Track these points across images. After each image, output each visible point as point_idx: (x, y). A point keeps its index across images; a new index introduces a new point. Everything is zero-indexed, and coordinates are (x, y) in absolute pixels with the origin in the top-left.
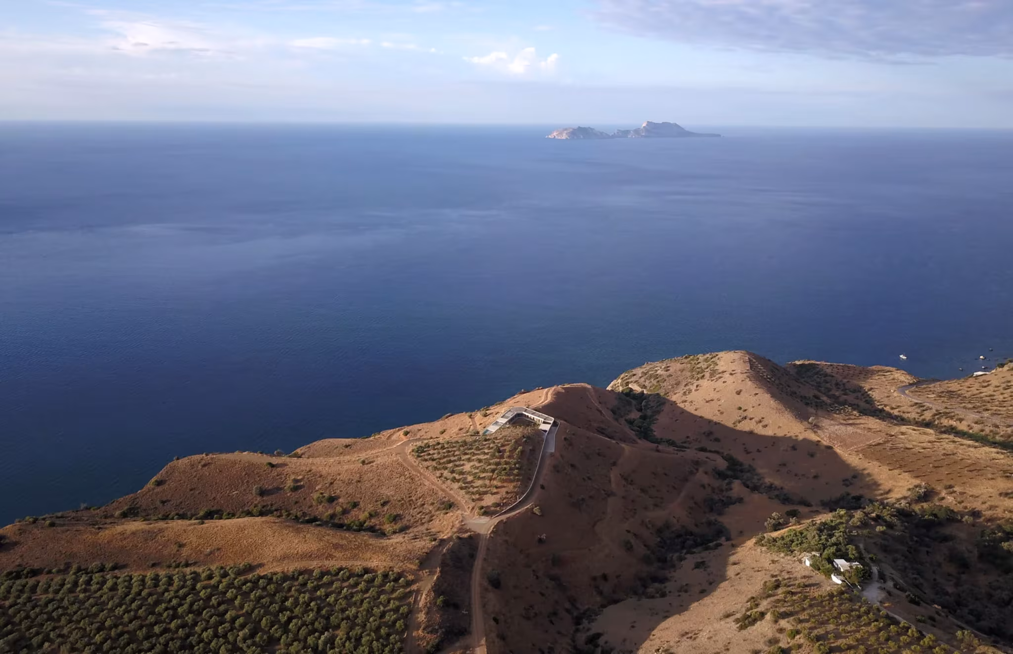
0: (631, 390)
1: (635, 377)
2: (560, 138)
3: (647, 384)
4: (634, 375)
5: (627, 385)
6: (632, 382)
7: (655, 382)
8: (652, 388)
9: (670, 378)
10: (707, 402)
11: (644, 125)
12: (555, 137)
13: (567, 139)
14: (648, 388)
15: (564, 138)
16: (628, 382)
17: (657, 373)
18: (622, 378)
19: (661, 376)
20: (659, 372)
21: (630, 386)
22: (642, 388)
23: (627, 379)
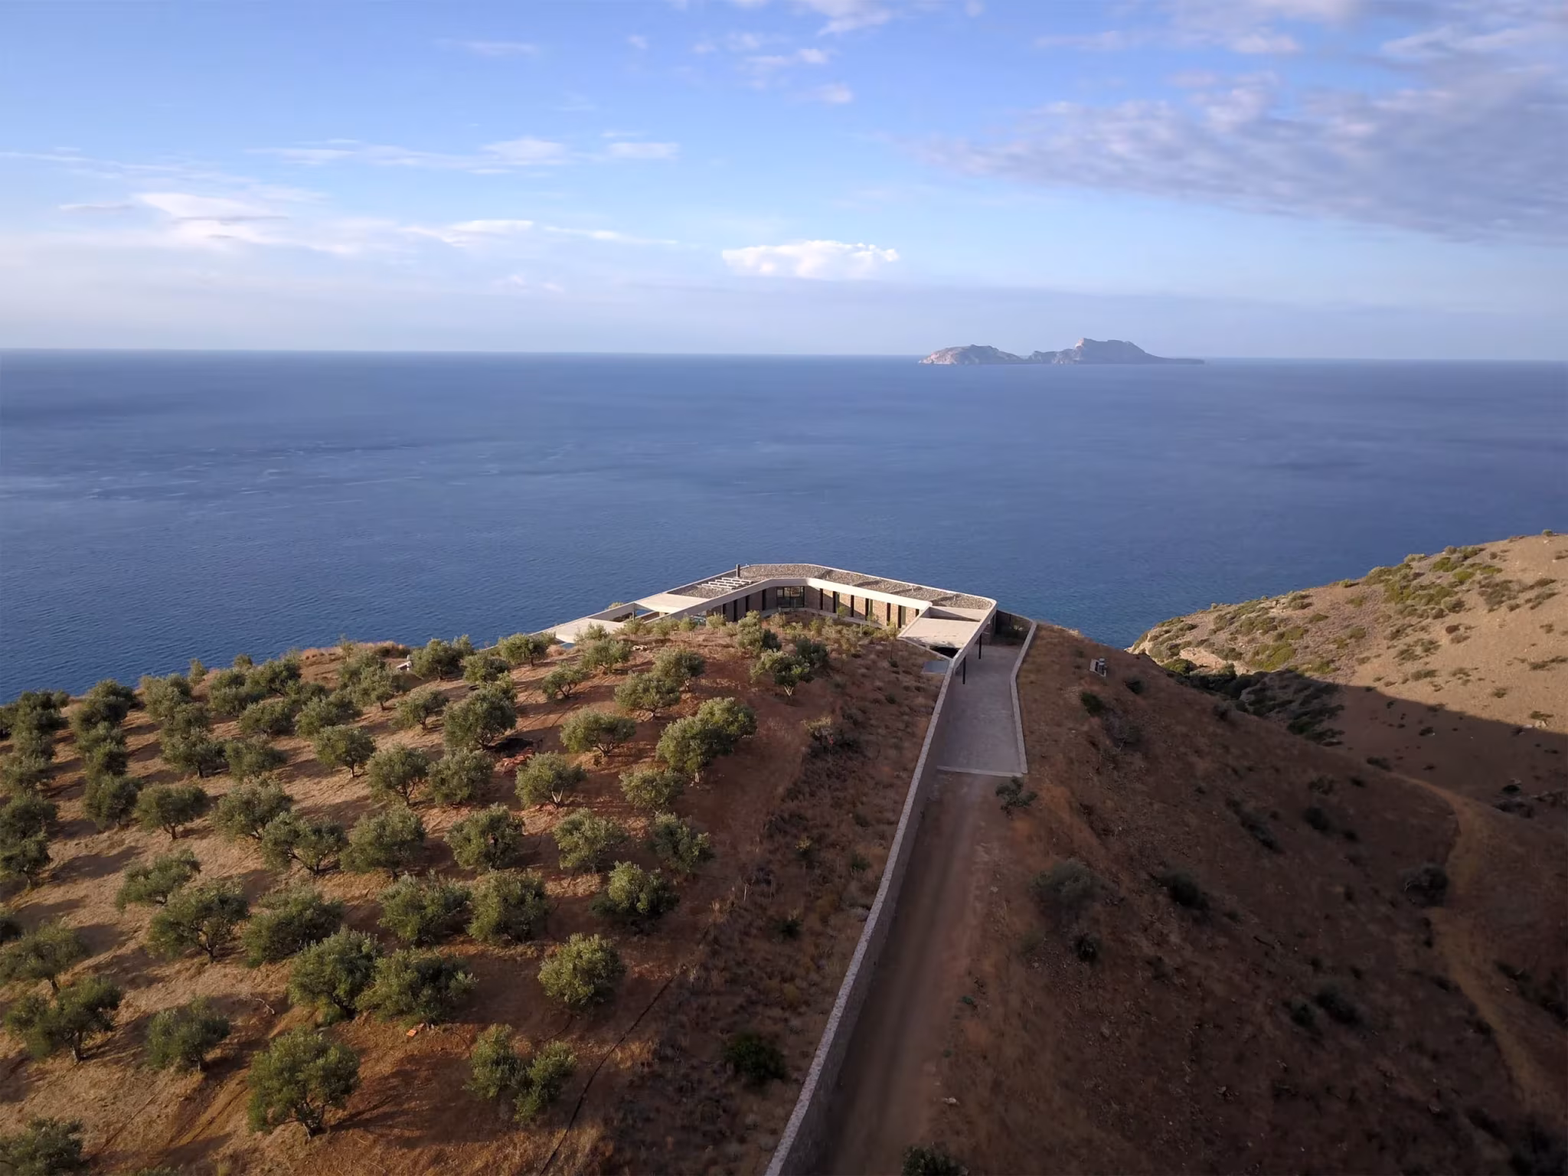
0: (1189, 666)
1: (1194, 632)
2: (941, 363)
3: (1241, 643)
4: (1193, 627)
5: (1173, 654)
6: (1189, 644)
7: (1269, 640)
8: (1262, 657)
9: (1321, 624)
10: (1536, 667)
11: (1079, 344)
12: (933, 362)
13: (953, 363)
14: (1248, 657)
15: (947, 362)
16: (1177, 646)
17: (1271, 615)
18: (1155, 638)
19: (1285, 621)
20: (1273, 613)
21: (1184, 655)
22: (1226, 658)
23: (1170, 639)
